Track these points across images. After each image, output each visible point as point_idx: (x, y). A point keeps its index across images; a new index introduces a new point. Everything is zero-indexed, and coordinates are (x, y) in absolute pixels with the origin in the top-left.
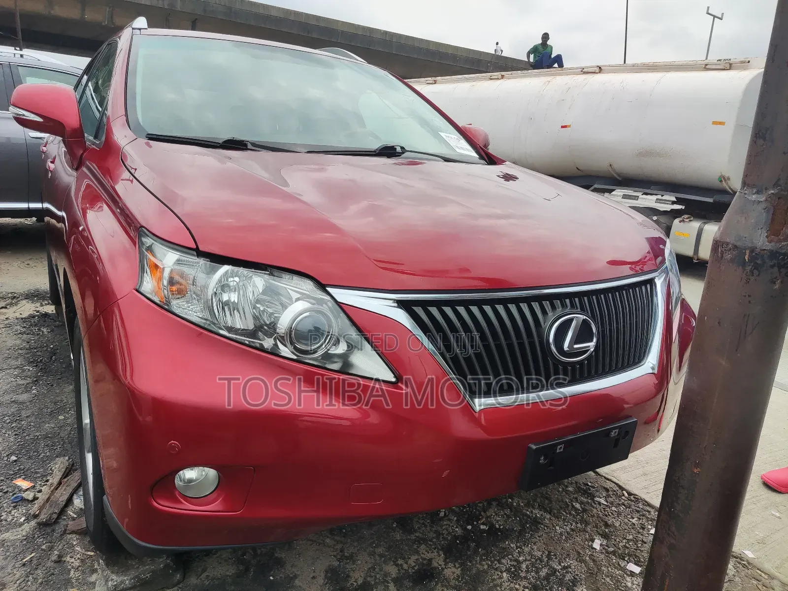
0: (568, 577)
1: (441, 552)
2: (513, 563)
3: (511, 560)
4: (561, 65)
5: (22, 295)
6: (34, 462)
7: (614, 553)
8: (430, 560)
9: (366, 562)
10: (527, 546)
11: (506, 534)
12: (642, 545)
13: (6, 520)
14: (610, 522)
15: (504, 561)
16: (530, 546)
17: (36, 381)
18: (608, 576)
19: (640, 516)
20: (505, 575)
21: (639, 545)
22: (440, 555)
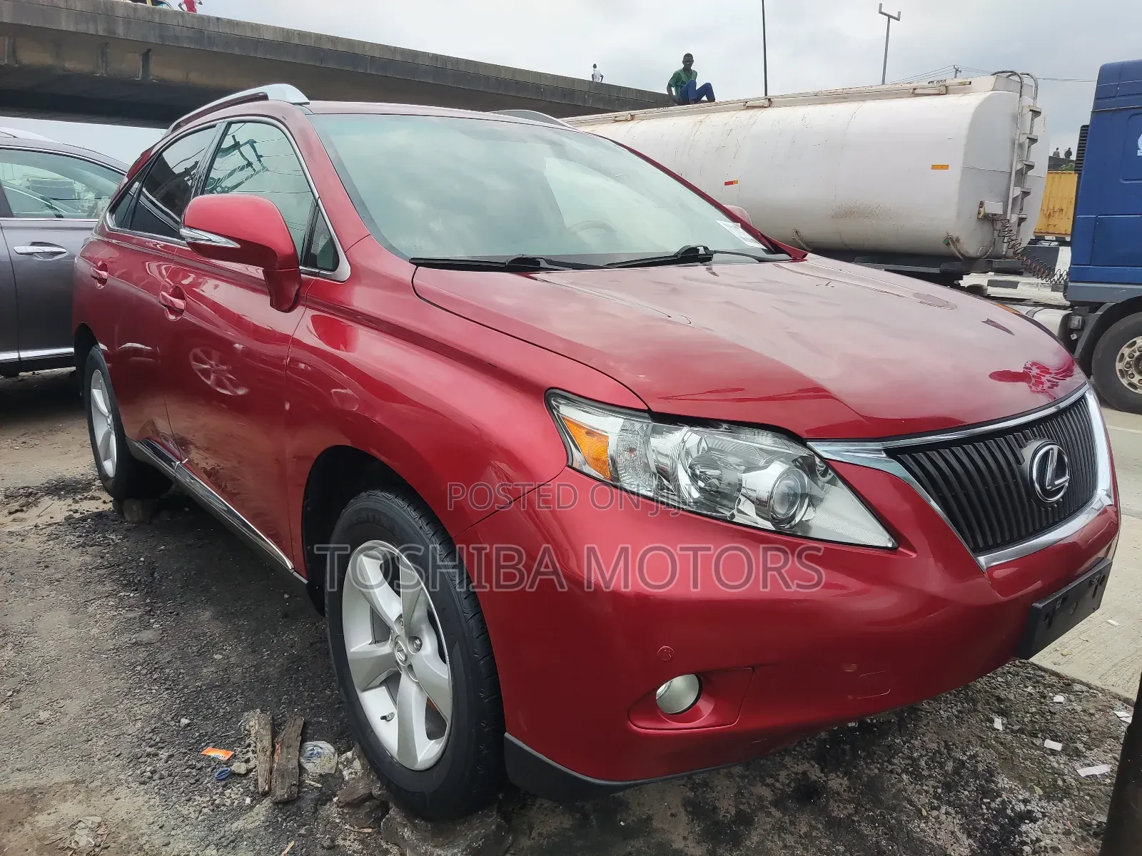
0: (981, 767)
1: (813, 762)
2: (907, 762)
3: (903, 759)
4: (711, 98)
5: (40, 489)
6: (216, 723)
7: (1022, 731)
8: (804, 773)
9: (728, 787)
10: (916, 739)
11: (885, 729)
12: (1051, 716)
13: (224, 805)
14: (1002, 696)
15: (895, 761)
16: (919, 738)
17: (150, 611)
18: (1026, 759)
19: (1034, 683)
20: (904, 776)
21: (1049, 718)
22: (813, 767)
